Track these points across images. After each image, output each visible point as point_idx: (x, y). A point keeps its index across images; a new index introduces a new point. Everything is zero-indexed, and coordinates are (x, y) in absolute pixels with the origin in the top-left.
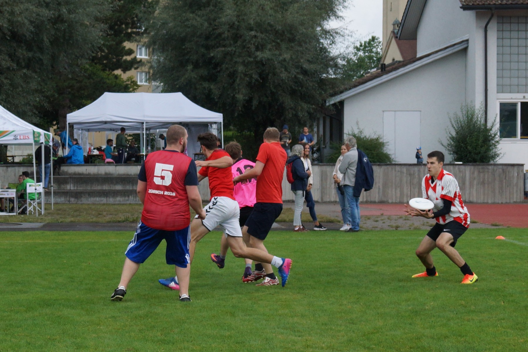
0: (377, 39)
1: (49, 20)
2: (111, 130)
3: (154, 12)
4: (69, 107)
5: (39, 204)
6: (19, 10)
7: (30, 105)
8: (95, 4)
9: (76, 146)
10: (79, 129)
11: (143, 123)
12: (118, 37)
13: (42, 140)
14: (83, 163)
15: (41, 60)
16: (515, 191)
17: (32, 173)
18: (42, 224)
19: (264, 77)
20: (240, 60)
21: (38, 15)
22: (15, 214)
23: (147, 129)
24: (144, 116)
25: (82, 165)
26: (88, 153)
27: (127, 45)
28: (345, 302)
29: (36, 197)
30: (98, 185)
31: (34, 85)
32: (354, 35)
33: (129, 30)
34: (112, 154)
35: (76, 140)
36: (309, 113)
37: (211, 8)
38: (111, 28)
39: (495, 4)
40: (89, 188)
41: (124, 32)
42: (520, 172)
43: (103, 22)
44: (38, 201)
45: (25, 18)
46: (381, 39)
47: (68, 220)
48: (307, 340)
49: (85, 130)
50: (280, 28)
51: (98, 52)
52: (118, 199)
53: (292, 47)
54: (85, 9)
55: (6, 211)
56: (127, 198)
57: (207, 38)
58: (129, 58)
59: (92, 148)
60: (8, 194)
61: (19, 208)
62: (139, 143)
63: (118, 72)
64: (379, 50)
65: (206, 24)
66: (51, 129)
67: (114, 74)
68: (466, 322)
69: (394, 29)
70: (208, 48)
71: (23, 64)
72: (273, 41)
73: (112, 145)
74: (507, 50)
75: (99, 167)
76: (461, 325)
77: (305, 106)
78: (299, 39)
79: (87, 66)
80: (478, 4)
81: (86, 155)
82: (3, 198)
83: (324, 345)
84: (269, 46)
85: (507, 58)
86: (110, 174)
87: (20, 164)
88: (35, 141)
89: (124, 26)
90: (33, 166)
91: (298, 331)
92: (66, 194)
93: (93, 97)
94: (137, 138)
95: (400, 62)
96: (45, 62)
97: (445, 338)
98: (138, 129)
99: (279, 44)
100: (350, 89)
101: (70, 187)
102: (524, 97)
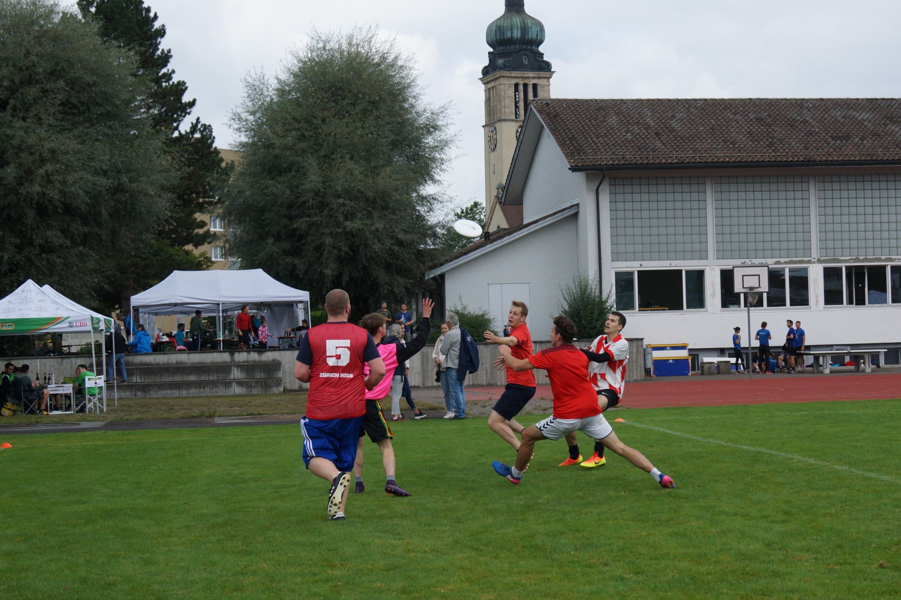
0: (480, 205)
1: (107, 190)
2: (182, 313)
3: (228, 180)
4: (134, 288)
5: (100, 400)
6: (72, 179)
7: (87, 286)
8: (160, 172)
9: (142, 332)
10: (145, 313)
11: (218, 304)
12: (188, 208)
13: (102, 326)
14: (151, 351)
15: (99, 235)
16: (634, 369)
17: (91, 365)
18: (103, 423)
19: (354, 249)
20: (327, 231)
21: (95, 184)
23: (223, 311)
24: (220, 297)
25: (150, 354)
26: (156, 340)
27: (199, 217)
28: (450, 499)
29: (97, 392)
30: (169, 376)
31: (91, 265)
32: (453, 200)
33: (201, 200)
34: (184, 340)
35: (142, 326)
36: (406, 288)
37: (293, 173)
38: (180, 197)
39: (606, 165)
40: (157, 380)
41: (195, 202)
42: (640, 347)
43: (170, 191)
44: (99, 396)
45: (80, 188)
46: (484, 205)
47: (135, 416)
48: (408, 544)
49: (152, 313)
50: (371, 194)
51: (165, 226)
52: (192, 391)
53: (385, 215)
54: (149, 177)
55: (61, 409)
56: (202, 390)
57: (290, 207)
58: (201, 231)
59: (161, 334)
60: (63, 390)
61: (77, 405)
62: (216, 328)
63: (189, 247)
64: (482, 217)
65: (288, 192)
66: (114, 314)
67: (184, 250)
68: (583, 516)
69: (498, 193)
70: (291, 218)
71: (78, 241)
72: (364, 210)
73: (183, 331)
74: (621, 214)
75: (169, 355)
76: (579, 519)
77: (402, 281)
78: (392, 206)
79: (153, 242)
80: (588, 165)
81: (154, 343)
82: (58, 394)
83: (427, 549)
84: (359, 215)
85: (621, 223)
86: (182, 363)
87: (77, 355)
88: (94, 328)
89: (194, 195)
90: (92, 357)
91: (398, 534)
92: (132, 387)
93: (161, 276)
94: (212, 321)
95: (505, 229)
96: (104, 238)
97: (561, 534)
98: (213, 311)
99: (370, 212)
100: (451, 261)
101: (136, 379)
102: (641, 265)
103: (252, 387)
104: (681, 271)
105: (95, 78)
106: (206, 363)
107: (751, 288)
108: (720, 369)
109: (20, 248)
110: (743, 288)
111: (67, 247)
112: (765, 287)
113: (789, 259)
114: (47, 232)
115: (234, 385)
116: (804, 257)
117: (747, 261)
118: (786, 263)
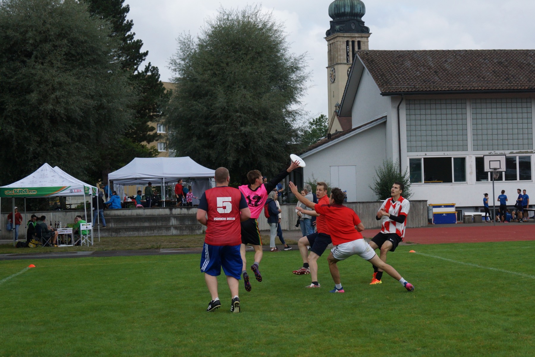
0: (324, 117)
1: (94, 107)
2: (140, 184)
3: (169, 101)
4: (110, 169)
5: (90, 238)
6: (72, 101)
7: (81, 167)
8: (126, 96)
9: (115, 196)
10: (117, 184)
11: (162, 179)
12: (143, 119)
13: (91, 192)
14: (120, 207)
15: (88, 136)
16: (422, 219)
17: (84, 216)
18: (92, 252)
19: (247, 144)
20: (230, 133)
21: (86, 104)
22: (72, 245)
23: (165, 183)
24: (163, 174)
25: (120, 209)
26: (124, 201)
27: (150, 124)
28: (307, 300)
30: (132, 223)
31: (84, 154)
32: (308, 114)
33: (152, 114)
34: (141, 201)
35: (115, 192)
37: (209, 97)
38: (138, 112)
39: (404, 91)
40: (125, 225)
41: (148, 115)
42: (425, 206)
43: (133, 108)
44: (89, 235)
45: (77, 106)
46: (327, 117)
47: (111, 248)
48: (280, 328)
49: (121, 184)
50: (257, 110)
51: (129, 130)
52: (146, 232)
53: (266, 123)
54: (119, 100)
55: (66, 243)
56: (152, 232)
57: (206, 118)
58: (151, 133)
59: (127, 197)
60: (67, 232)
61: (75, 241)
62: (161, 193)
63: (144, 143)
64: (326, 124)
65: (205, 109)
66: (98, 185)
67: (141, 145)
68: (390, 311)
69: (336, 109)
70: (207, 125)
71: (76, 139)
72: (253, 120)
73: (141, 195)
74: (413, 123)
75: (132, 210)
76: (387, 313)
77: (276, 164)
78: (270, 117)
79: (122, 140)
80: (393, 92)
81: (123, 202)
82: (63, 234)
83: (292, 331)
84: (250, 123)
85: (413, 128)
86: (140, 215)
87: (75, 210)
88: (86, 193)
89: (147, 111)
90: (84, 211)
91: (275, 322)
92: (109, 230)
93: (127, 161)
94: (159, 189)
95: (341, 132)
96: (92, 137)
97: (376, 322)
98: (159, 183)
99: (256, 121)
100: (307, 152)
101: (112, 225)
102: (426, 154)
103: (183, 230)
104: (451, 158)
105: (86, 38)
106: (155, 215)
107: (495, 169)
108: (475, 219)
109: (40, 143)
110: (490, 169)
111: (69, 143)
112: (503, 168)
113: (519, 151)
114: (57, 134)
115: (172, 229)
116: (528, 149)
117: (493, 152)
118: (517, 153)
